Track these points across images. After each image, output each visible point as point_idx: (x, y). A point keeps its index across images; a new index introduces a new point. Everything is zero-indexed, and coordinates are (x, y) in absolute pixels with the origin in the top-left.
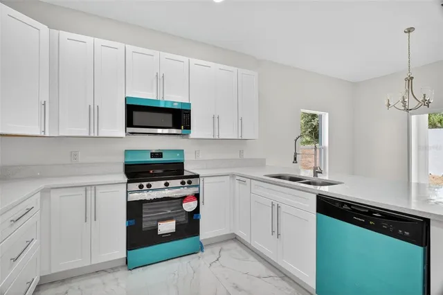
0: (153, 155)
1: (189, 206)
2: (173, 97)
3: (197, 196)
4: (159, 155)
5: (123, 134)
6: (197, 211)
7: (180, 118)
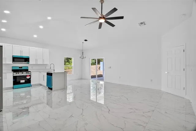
0: (20, 68)
1: (28, 78)
2: (25, 55)
3: (30, 76)
4: (22, 68)
5: (12, 63)
6: (30, 78)
7: (27, 60)
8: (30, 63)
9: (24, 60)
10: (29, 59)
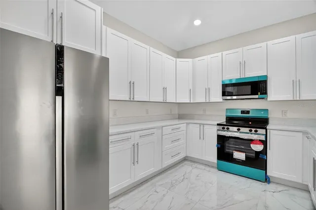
0: (243, 112)
5: (221, 100)
8: (268, 99)
9: (249, 88)
10: (264, 82)
